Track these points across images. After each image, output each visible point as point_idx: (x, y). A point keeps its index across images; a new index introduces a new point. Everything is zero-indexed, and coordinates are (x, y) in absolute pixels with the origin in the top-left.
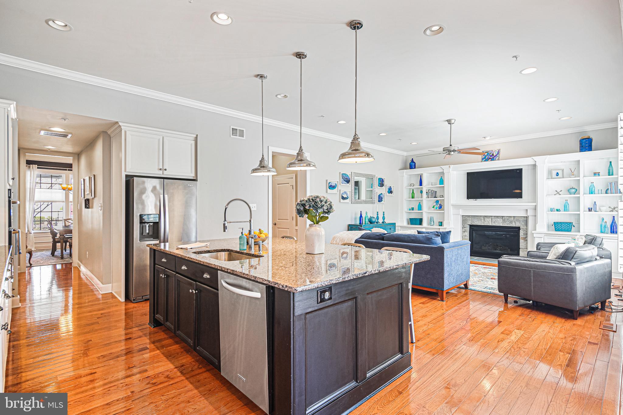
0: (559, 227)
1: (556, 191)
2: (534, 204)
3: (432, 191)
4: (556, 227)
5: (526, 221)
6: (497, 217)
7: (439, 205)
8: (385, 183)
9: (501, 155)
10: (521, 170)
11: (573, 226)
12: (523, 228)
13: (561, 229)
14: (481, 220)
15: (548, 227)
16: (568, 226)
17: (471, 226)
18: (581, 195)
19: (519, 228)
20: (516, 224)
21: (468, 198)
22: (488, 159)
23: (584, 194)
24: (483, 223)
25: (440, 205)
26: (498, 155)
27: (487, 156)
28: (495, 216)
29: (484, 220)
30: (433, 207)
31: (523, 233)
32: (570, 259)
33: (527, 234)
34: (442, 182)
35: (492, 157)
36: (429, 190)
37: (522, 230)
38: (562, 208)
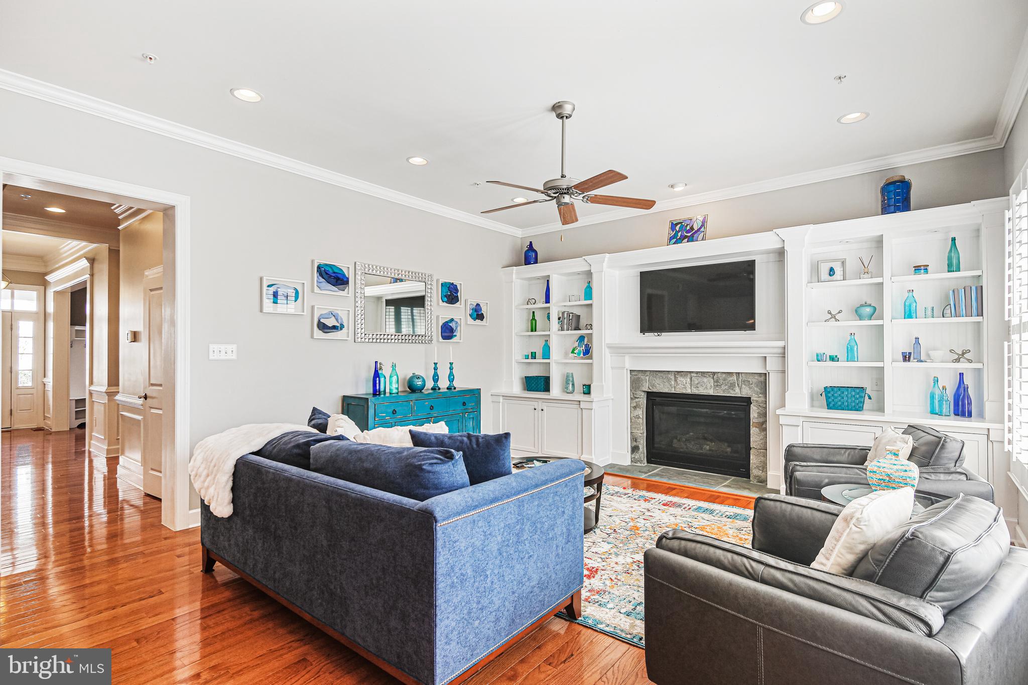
0: (836, 400)
1: (829, 313)
2: (781, 344)
3: (569, 314)
4: (830, 400)
5: (763, 384)
6: (703, 374)
7: (584, 346)
8: (462, 295)
9: (710, 228)
10: (752, 264)
11: (867, 397)
12: (757, 401)
13: (840, 403)
14: (669, 380)
15: (812, 398)
16: (858, 396)
17: (649, 394)
18: (886, 322)
19: (748, 401)
20: (743, 390)
21: (643, 330)
22: (683, 238)
23: (893, 318)
24: (673, 389)
25: (587, 346)
26: (702, 229)
27: (679, 231)
28: (697, 373)
29: (676, 380)
30: (573, 352)
31: (758, 413)
32: (919, 594)
33: (765, 415)
34: (588, 293)
35: (689, 234)
36: (564, 312)
37: (755, 406)
38: (842, 355)
